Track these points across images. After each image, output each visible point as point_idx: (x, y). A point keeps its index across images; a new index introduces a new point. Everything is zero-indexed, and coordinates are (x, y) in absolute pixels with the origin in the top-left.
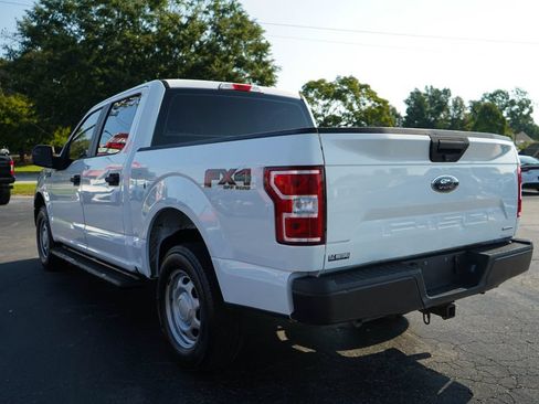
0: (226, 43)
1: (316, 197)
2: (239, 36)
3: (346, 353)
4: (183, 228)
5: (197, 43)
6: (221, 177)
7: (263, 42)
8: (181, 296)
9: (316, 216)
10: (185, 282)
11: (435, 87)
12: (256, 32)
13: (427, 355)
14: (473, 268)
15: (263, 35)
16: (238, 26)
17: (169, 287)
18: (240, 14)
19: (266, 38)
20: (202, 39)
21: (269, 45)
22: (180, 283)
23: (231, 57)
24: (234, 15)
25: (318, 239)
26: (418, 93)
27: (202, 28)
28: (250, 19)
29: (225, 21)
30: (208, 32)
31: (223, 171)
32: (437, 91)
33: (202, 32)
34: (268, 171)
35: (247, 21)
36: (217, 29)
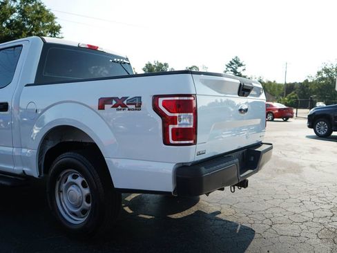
0: (29, 23)
1: (192, 114)
2: (40, 19)
3: (174, 216)
4: (63, 141)
5: (8, 21)
6: (114, 102)
7: (56, 25)
8: (71, 188)
9: (192, 126)
10: (75, 177)
11: (159, 62)
12: (51, 18)
13: (219, 213)
14: (252, 159)
15: (55, 20)
16: (38, 12)
17: (58, 182)
18: (39, 4)
19: (57, 22)
20: (11, 18)
21: (60, 27)
22: (70, 179)
23: (33, 32)
24: (35, 5)
25: (192, 142)
26: (150, 65)
27: (12, 11)
28: (46, 8)
29: (29, 8)
30: (16, 14)
31: (116, 99)
32: (161, 64)
33: (12, 14)
34: (156, 98)
35: (44, 9)
36: (23, 13)
